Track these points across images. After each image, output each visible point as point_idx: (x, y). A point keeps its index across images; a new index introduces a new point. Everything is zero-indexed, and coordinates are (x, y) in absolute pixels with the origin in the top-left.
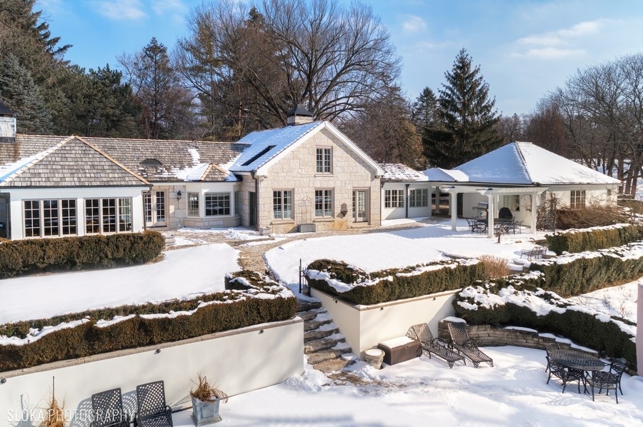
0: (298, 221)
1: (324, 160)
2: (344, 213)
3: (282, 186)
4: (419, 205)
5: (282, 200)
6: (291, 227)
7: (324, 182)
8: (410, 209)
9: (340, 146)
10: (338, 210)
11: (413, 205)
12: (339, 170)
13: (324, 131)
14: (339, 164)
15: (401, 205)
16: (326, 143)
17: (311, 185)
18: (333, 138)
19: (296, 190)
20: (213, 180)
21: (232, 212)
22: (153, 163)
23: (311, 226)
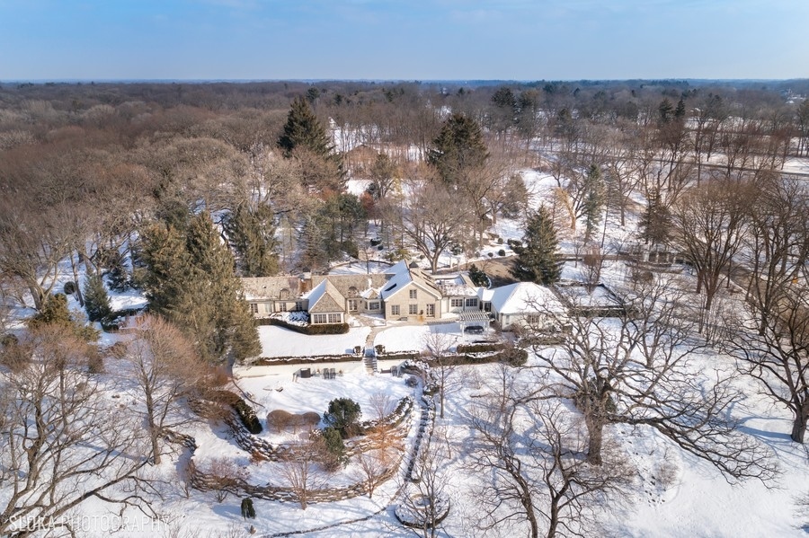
0: (401, 316)
1: (413, 293)
2: (422, 313)
3: (395, 304)
4: (471, 306)
5: (396, 310)
6: (398, 318)
7: (413, 302)
8: (466, 308)
9: (421, 289)
10: (419, 312)
11: (468, 305)
13: (414, 283)
14: (420, 296)
15: (461, 305)
16: (413, 288)
17: (407, 304)
18: (417, 286)
19: (400, 305)
20: (373, 299)
21: (379, 308)
22: (353, 288)
23: (406, 319)
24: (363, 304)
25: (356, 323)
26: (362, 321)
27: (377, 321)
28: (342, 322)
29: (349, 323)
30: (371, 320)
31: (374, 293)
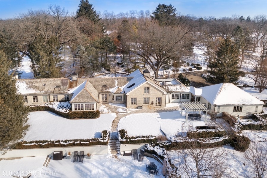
0: (138, 105)
1: (147, 89)
2: (152, 103)
3: (134, 97)
4: (185, 98)
5: (134, 101)
6: (136, 107)
7: (147, 95)
8: (182, 100)
9: (152, 87)
10: (150, 103)
11: (183, 98)
12: (151, 93)
13: (147, 83)
14: (152, 91)
15: (178, 98)
16: (147, 86)
17: (142, 97)
18: (150, 85)
19: (138, 98)
20: (118, 93)
21: (123, 100)
22: (105, 86)
23: (141, 107)
24: (111, 97)
25: (106, 110)
26: (110, 108)
27: (121, 109)
28: (95, 110)
29: (100, 110)
30: (116, 108)
31: (119, 89)
